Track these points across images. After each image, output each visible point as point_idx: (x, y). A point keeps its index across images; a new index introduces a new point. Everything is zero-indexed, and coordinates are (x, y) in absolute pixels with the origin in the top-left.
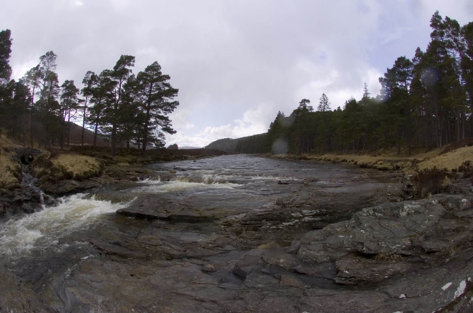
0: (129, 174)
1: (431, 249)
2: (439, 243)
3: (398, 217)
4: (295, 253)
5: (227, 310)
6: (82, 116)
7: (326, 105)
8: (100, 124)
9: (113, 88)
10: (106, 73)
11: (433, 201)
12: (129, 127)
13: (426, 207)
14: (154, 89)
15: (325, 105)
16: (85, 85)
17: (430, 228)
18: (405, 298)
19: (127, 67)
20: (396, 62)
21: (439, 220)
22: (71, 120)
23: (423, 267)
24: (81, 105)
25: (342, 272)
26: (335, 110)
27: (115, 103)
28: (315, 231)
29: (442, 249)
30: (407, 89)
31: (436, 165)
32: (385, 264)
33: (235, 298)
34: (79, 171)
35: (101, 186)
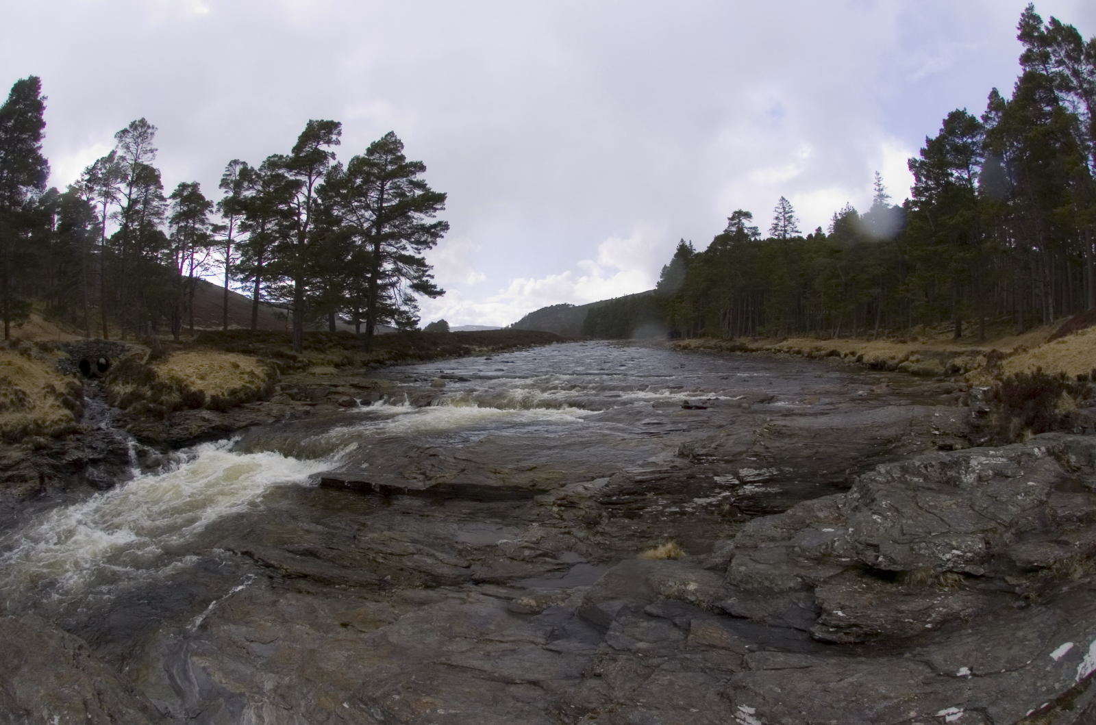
0: (335, 393)
1: (1029, 562)
2: (1048, 550)
3: (955, 485)
4: (723, 568)
5: (565, 702)
6: (223, 263)
7: (790, 223)
8: (266, 280)
9: (292, 196)
10: (274, 163)
11: (1036, 450)
12: (333, 285)
13: (1019, 463)
14: (389, 194)
15: (786, 223)
16: (226, 192)
17: (1028, 512)
18: (970, 677)
19: (323, 147)
20: (945, 122)
21: (1048, 495)
22: (198, 272)
23: (1010, 605)
24: (218, 237)
25: (830, 614)
26: (810, 236)
27: (299, 230)
28: (769, 517)
29: (1055, 562)
30: (972, 187)
31: (1042, 364)
32: (926, 596)
33: (583, 675)
34: (219, 389)
35: (270, 421)
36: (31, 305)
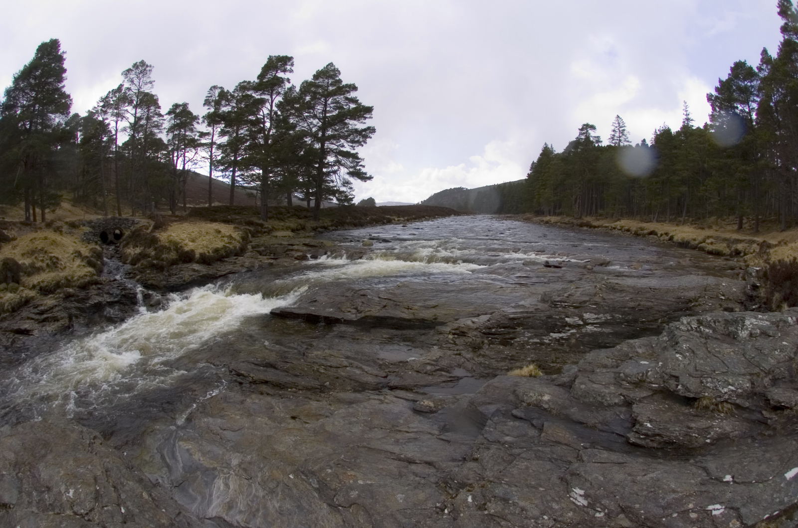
0: (292, 250)
1: (780, 403)
2: (792, 394)
3: (734, 338)
5: (451, 478)
6: (207, 159)
7: (623, 135)
8: (240, 170)
9: (259, 110)
10: (244, 87)
11: (790, 319)
12: (290, 173)
13: (778, 326)
14: (330, 107)
15: (621, 135)
16: (209, 109)
17: (781, 364)
18: (732, 483)
19: (280, 75)
20: (732, 69)
22: (189, 166)
23: (763, 432)
24: (204, 141)
25: (642, 425)
26: (638, 145)
27: (264, 133)
28: (603, 350)
29: (795, 405)
30: (751, 118)
31: (796, 255)
32: (708, 418)
33: (465, 459)
34: (205, 249)
35: (244, 271)
36: (62, 196)
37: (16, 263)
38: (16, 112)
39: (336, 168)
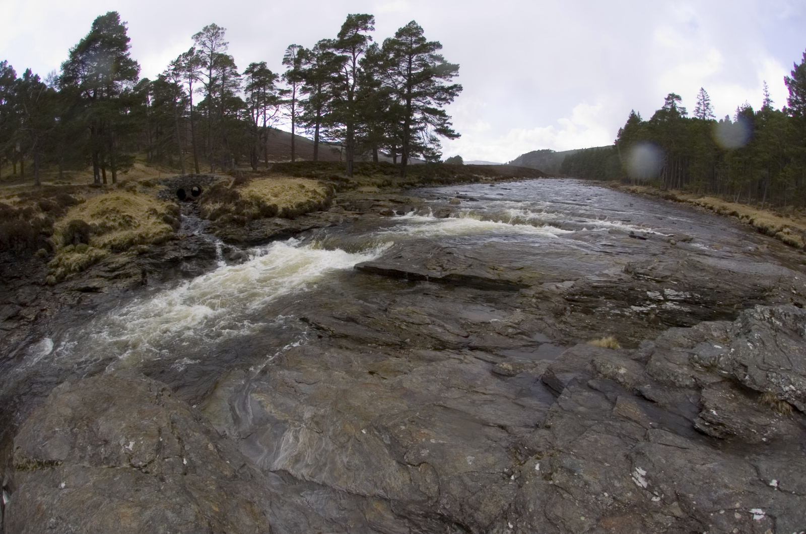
0: (378, 206)
3: (801, 336)
5: (522, 444)
6: (289, 115)
7: (707, 108)
8: (323, 126)
9: (341, 67)
10: (324, 45)
12: (376, 129)
14: (415, 65)
15: (705, 108)
16: (288, 67)
19: (361, 32)
20: (804, 55)
22: (270, 123)
24: (284, 98)
25: (708, 411)
26: (721, 120)
27: (348, 90)
28: (681, 329)
32: (768, 416)
33: (537, 426)
34: (289, 203)
35: (327, 225)
36: (134, 157)
37: (84, 225)
38: (76, 83)
39: (422, 125)
